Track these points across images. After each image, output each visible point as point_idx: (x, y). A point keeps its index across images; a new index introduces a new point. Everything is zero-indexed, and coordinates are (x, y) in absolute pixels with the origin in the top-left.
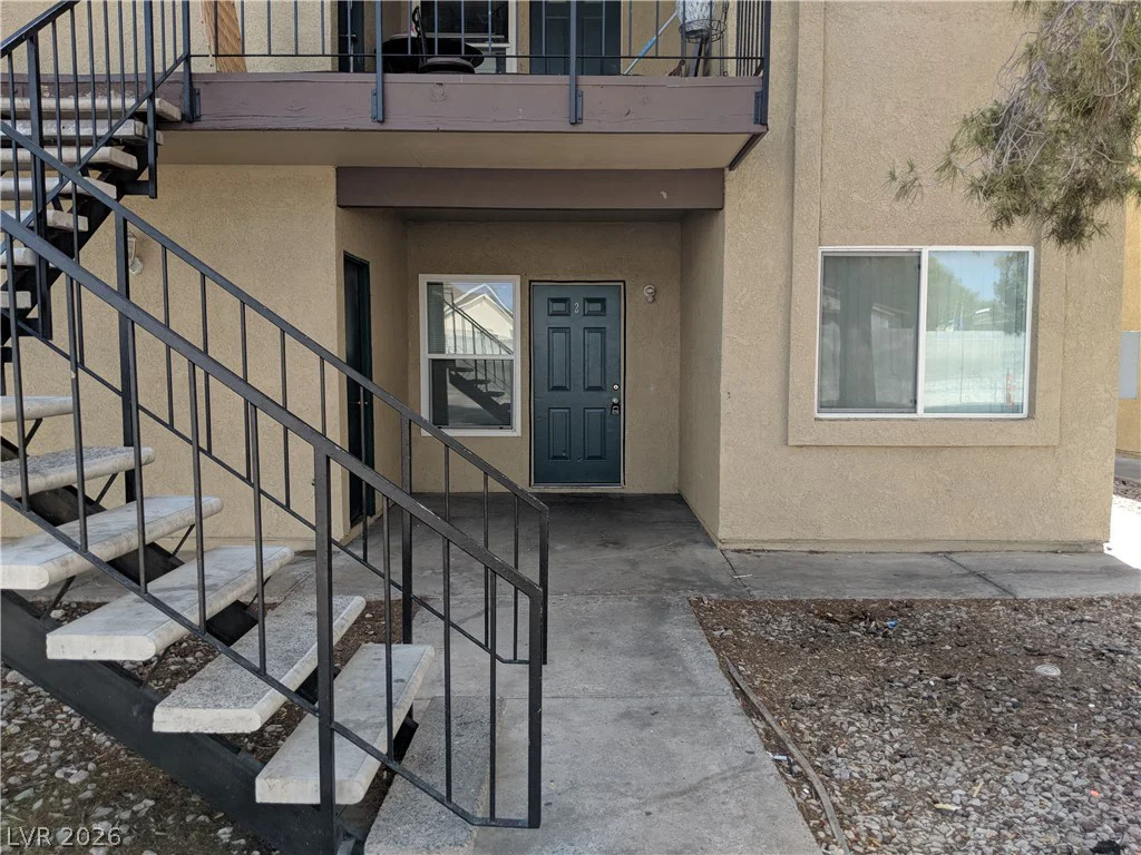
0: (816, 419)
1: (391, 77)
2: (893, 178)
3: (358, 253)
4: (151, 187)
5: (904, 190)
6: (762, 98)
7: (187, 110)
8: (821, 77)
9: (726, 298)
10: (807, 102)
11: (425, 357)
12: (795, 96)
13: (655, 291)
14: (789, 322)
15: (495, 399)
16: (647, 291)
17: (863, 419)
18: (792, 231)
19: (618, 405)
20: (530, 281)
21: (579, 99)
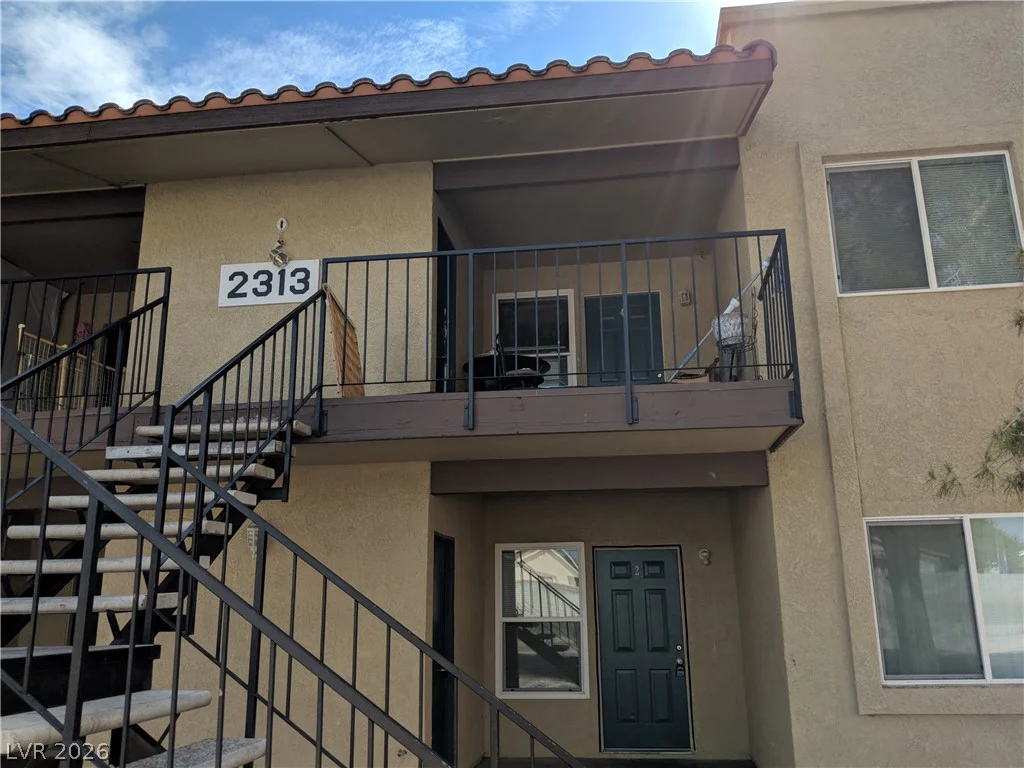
0: (884, 687)
1: (481, 394)
2: (933, 476)
3: (446, 532)
4: (284, 492)
5: (945, 489)
6: (795, 397)
7: (317, 426)
8: (844, 371)
9: (780, 565)
10: (834, 394)
11: (500, 620)
12: (823, 388)
13: (710, 554)
14: (844, 589)
15: (560, 653)
16: (703, 555)
17: (932, 686)
18: (835, 505)
19: (683, 665)
20: (593, 547)
21: (635, 404)
